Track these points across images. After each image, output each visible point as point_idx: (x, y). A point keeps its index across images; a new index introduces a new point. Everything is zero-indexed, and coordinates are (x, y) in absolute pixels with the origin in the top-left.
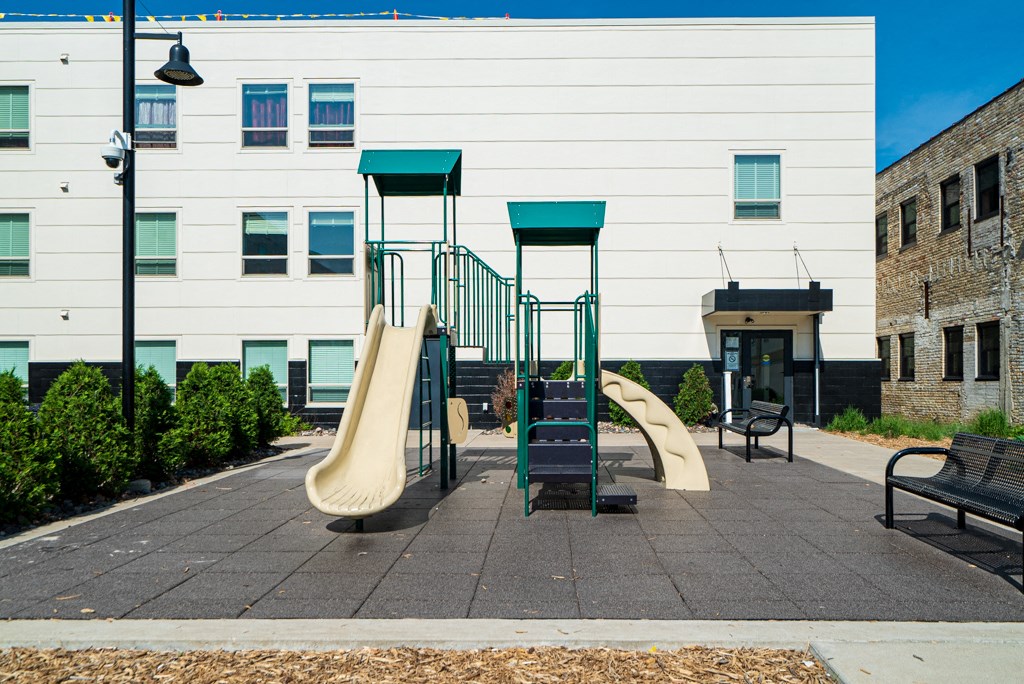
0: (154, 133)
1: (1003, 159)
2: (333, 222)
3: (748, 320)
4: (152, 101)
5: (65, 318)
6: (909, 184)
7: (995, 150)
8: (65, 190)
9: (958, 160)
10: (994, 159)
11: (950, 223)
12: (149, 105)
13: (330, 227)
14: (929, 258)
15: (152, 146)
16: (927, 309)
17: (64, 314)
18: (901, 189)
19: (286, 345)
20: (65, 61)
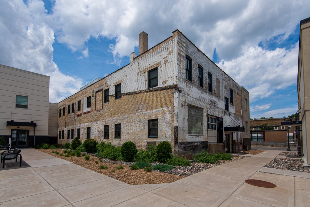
1: (75, 104)
3: (18, 127)
6: (64, 105)
7: (74, 102)
9: (70, 103)
10: (74, 104)
11: (69, 113)
14: (66, 118)
16: (66, 127)
18: (63, 105)
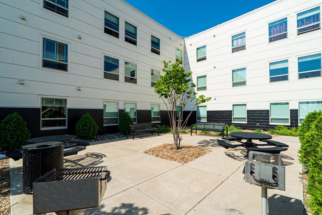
0: (238, 47)
2: (309, 59)
4: (237, 39)
5: (215, 99)
8: (215, 68)
12: (236, 40)
13: (308, 61)
15: (237, 51)
17: (215, 98)
19: (288, 104)
20: (214, 36)
